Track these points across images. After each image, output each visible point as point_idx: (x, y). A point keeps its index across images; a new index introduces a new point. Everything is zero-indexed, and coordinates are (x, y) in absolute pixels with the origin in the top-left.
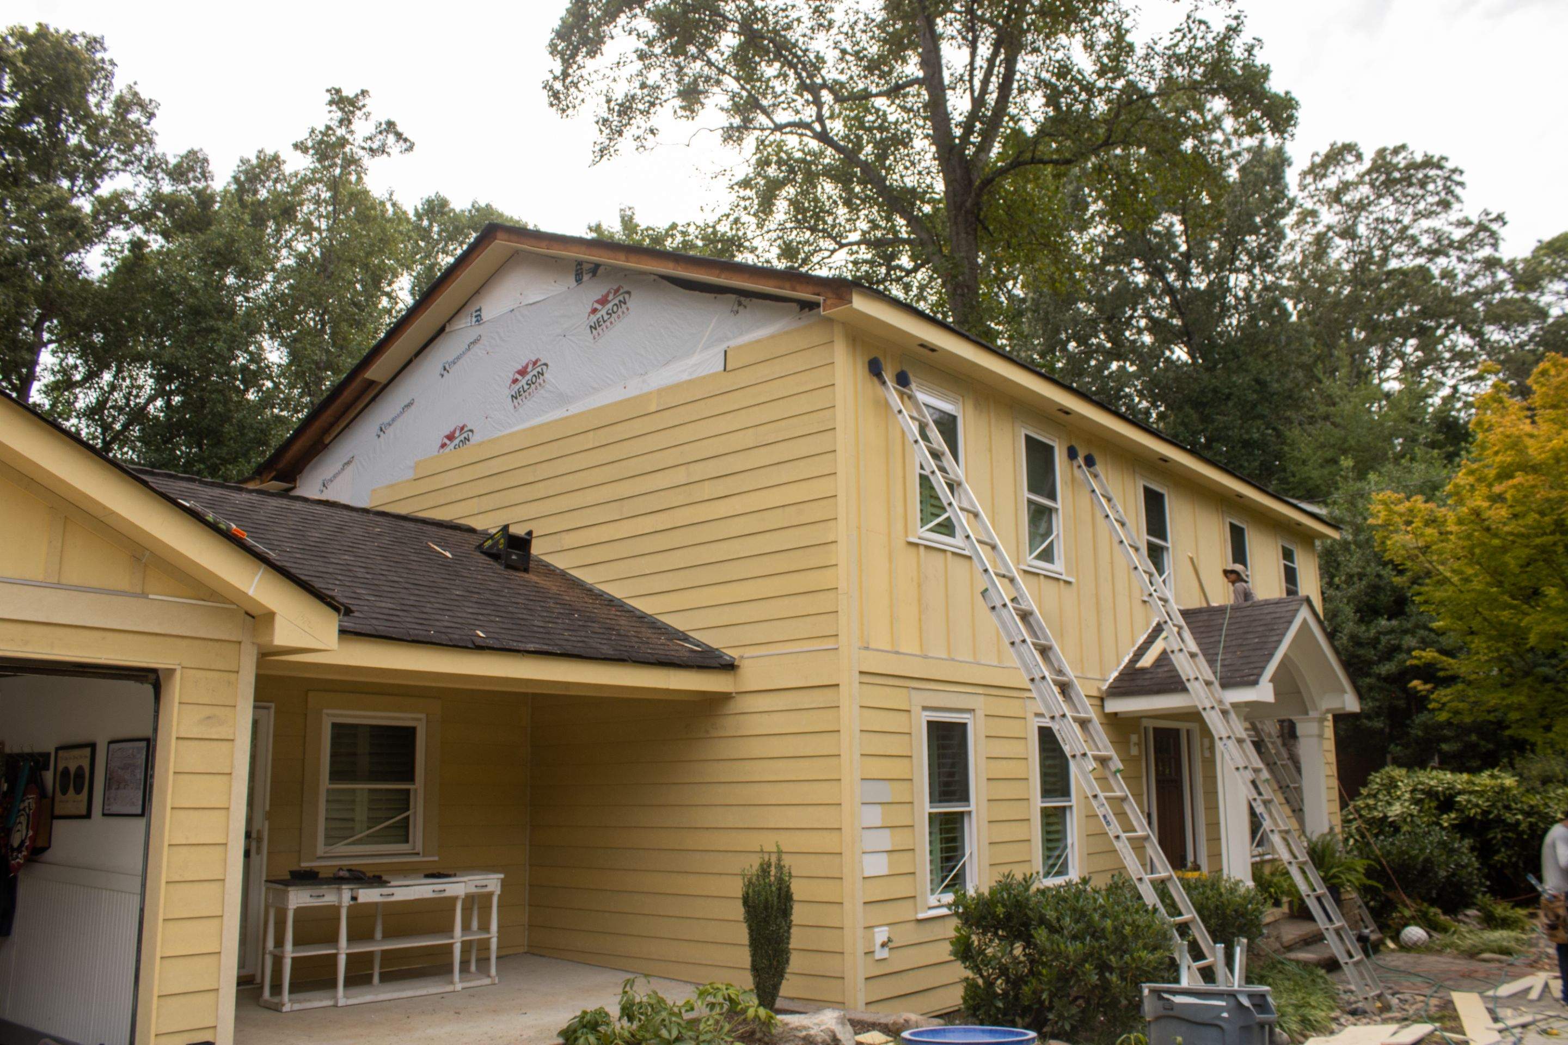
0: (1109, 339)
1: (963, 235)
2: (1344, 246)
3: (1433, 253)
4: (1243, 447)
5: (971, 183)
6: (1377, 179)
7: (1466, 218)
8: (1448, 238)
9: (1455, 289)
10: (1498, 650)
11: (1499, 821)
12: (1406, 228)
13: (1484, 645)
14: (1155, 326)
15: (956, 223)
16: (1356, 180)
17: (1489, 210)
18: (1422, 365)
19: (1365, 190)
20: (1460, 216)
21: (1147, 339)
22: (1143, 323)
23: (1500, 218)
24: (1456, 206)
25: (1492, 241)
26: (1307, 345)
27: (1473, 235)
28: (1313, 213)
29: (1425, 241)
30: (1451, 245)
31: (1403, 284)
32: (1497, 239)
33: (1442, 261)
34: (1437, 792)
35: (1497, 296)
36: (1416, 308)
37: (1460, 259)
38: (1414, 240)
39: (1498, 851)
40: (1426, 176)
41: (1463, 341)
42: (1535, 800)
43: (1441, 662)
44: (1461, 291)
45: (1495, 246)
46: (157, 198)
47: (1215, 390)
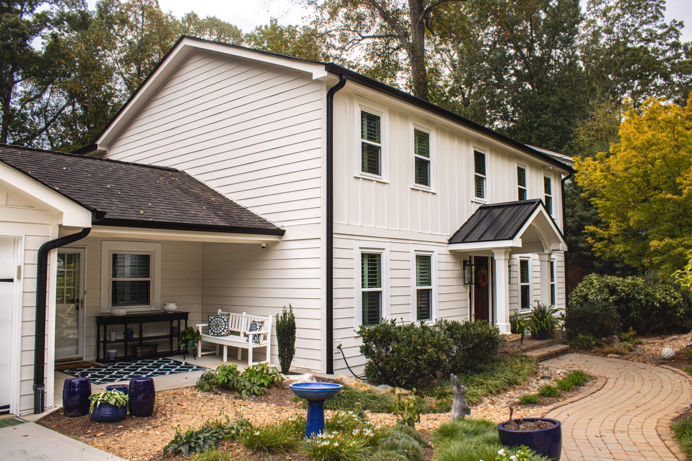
0: (496, 79)
1: (418, 33)
2: (606, 37)
3: (648, 41)
4: (553, 129)
5: (422, 9)
6: (623, 5)
7: (665, 24)
8: (655, 33)
9: (658, 57)
10: (621, 227)
11: (634, 298)
12: (637, 29)
13: (615, 224)
14: (517, 73)
15: (414, 28)
16: (615, 6)
17: (676, 20)
18: (641, 92)
19: (618, 11)
20: (662, 23)
21: (514, 79)
22: (512, 72)
23: (681, 24)
24: (661, 19)
25: (676, 35)
26: (585, 83)
27: (668, 32)
28: (594, 21)
29: (644, 35)
30: (656, 37)
31: (633, 55)
32: (678, 34)
33: (652, 45)
34: (609, 285)
35: (677, 60)
36: (640, 66)
37: (660, 44)
38: (640, 35)
39: (633, 311)
40: (647, 4)
41: (660, 81)
42: (650, 290)
43: (597, 232)
44: (661, 58)
45: (677, 38)
46: (62, 14)
47: (542, 103)
